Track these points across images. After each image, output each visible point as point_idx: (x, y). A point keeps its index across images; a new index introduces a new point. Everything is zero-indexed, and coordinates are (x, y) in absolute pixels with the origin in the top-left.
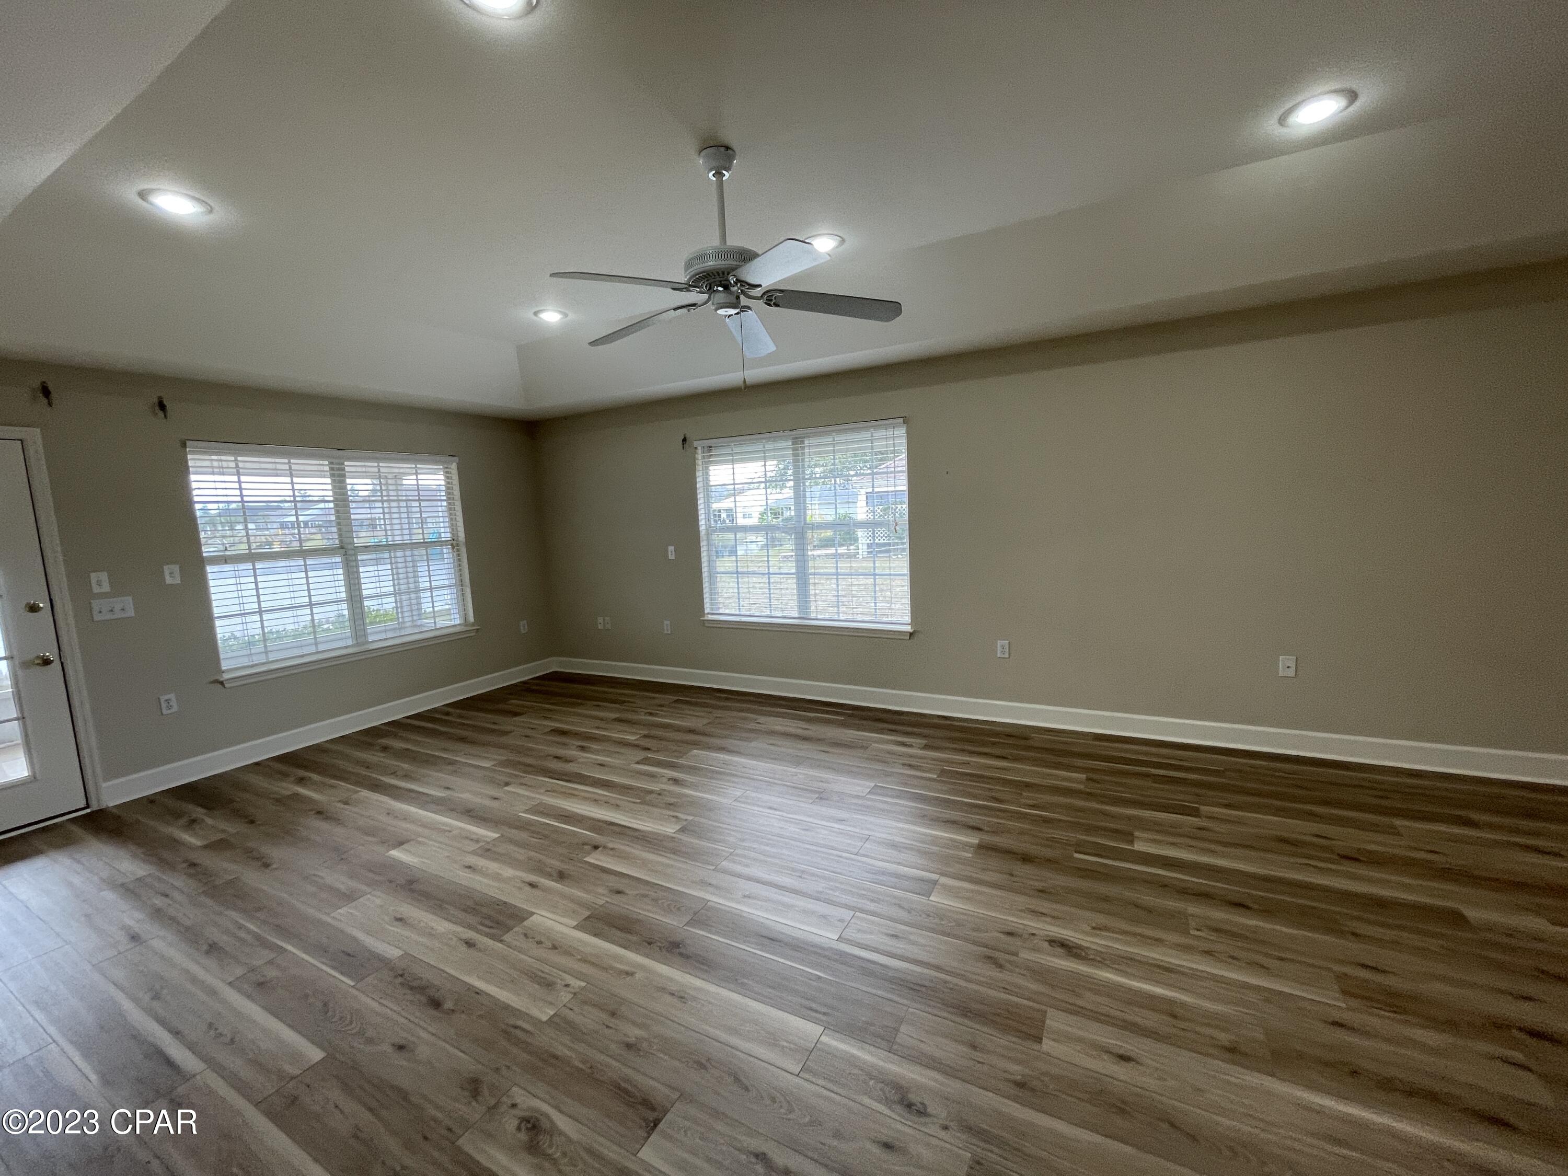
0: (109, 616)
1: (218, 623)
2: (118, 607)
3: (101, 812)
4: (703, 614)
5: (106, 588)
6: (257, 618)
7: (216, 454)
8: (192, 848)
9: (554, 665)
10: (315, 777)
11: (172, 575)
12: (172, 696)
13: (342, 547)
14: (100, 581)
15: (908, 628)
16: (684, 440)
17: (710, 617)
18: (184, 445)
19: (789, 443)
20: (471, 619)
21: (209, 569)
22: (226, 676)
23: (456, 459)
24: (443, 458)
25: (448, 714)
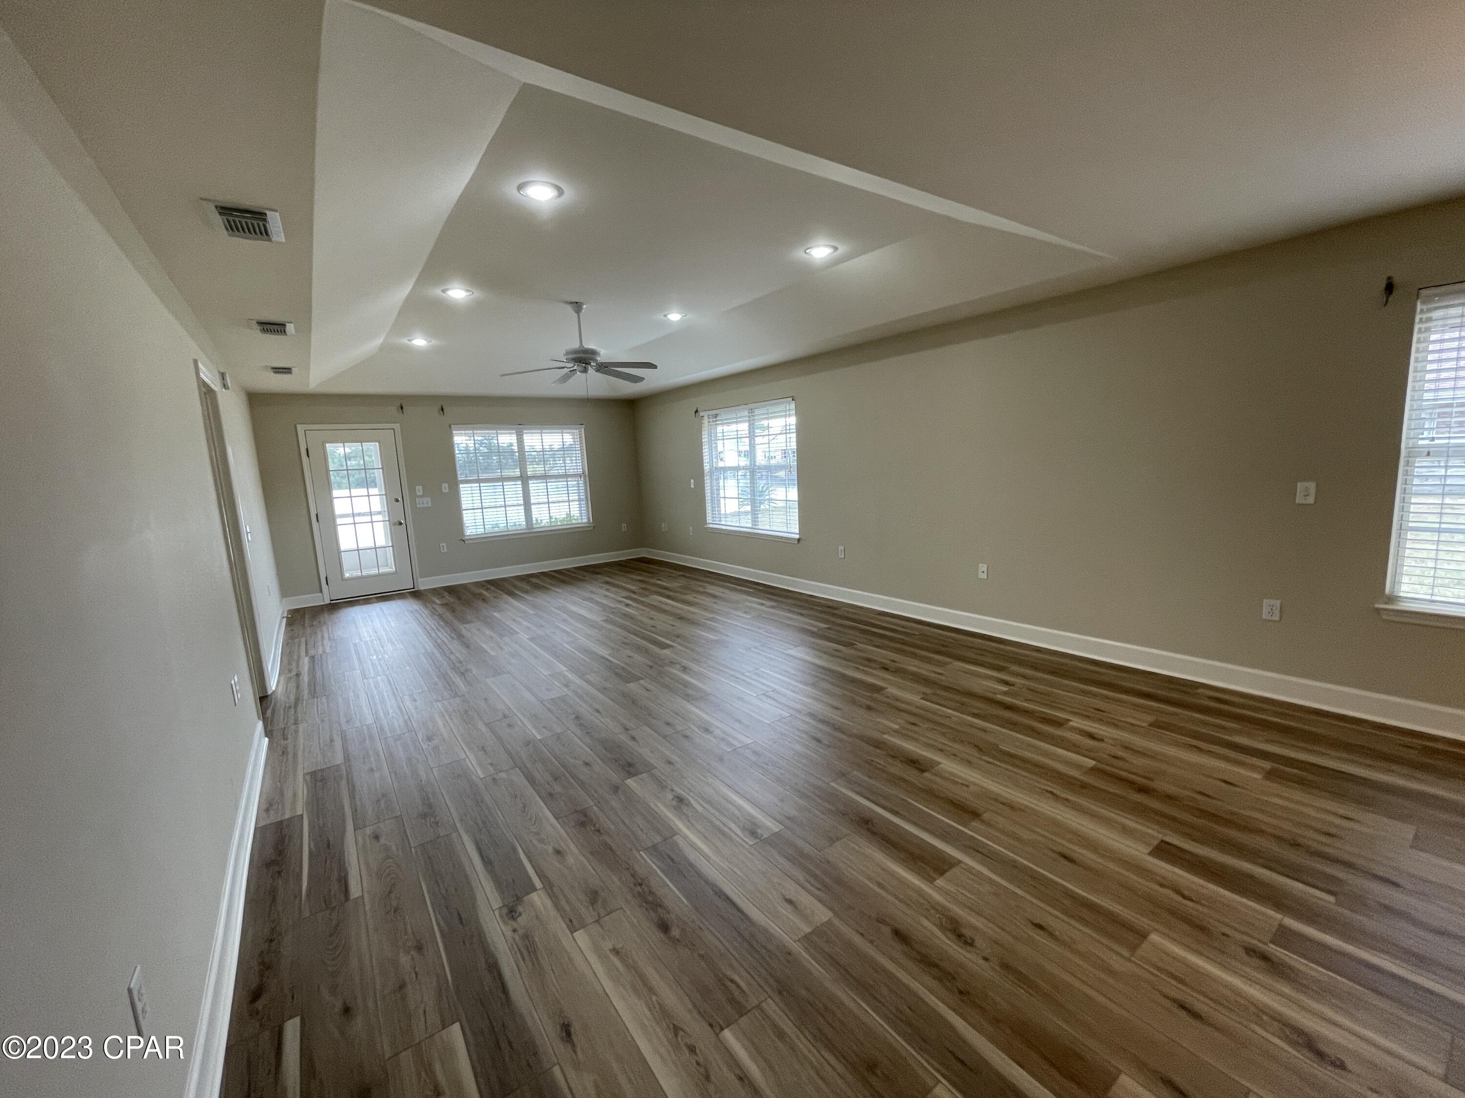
0: (422, 506)
1: (464, 512)
2: (425, 502)
3: (418, 591)
4: (706, 523)
5: (421, 493)
6: (481, 510)
7: (464, 430)
8: (436, 604)
9: (643, 553)
10: (493, 588)
11: (445, 488)
12: (445, 545)
13: (521, 476)
14: (419, 490)
15: (797, 536)
16: (696, 411)
17: (711, 526)
18: (450, 427)
19: (746, 413)
20: (591, 520)
21: (461, 486)
22: (466, 538)
23: (584, 426)
24: (577, 426)
25: (574, 573)
